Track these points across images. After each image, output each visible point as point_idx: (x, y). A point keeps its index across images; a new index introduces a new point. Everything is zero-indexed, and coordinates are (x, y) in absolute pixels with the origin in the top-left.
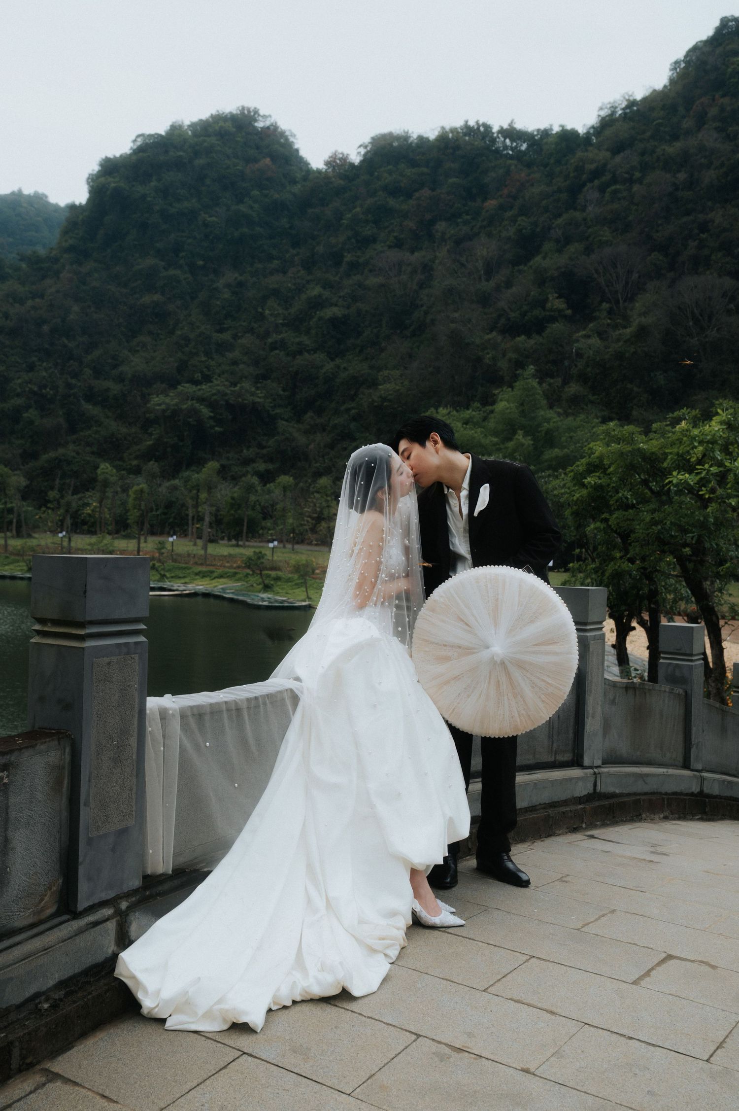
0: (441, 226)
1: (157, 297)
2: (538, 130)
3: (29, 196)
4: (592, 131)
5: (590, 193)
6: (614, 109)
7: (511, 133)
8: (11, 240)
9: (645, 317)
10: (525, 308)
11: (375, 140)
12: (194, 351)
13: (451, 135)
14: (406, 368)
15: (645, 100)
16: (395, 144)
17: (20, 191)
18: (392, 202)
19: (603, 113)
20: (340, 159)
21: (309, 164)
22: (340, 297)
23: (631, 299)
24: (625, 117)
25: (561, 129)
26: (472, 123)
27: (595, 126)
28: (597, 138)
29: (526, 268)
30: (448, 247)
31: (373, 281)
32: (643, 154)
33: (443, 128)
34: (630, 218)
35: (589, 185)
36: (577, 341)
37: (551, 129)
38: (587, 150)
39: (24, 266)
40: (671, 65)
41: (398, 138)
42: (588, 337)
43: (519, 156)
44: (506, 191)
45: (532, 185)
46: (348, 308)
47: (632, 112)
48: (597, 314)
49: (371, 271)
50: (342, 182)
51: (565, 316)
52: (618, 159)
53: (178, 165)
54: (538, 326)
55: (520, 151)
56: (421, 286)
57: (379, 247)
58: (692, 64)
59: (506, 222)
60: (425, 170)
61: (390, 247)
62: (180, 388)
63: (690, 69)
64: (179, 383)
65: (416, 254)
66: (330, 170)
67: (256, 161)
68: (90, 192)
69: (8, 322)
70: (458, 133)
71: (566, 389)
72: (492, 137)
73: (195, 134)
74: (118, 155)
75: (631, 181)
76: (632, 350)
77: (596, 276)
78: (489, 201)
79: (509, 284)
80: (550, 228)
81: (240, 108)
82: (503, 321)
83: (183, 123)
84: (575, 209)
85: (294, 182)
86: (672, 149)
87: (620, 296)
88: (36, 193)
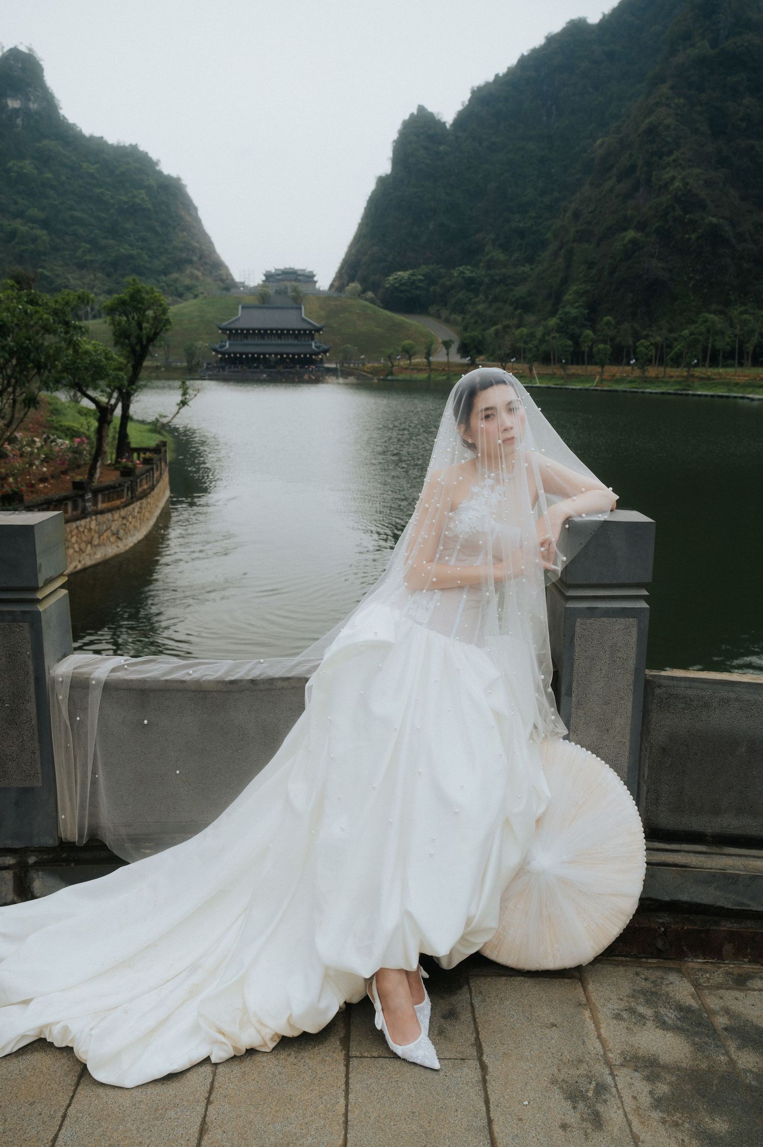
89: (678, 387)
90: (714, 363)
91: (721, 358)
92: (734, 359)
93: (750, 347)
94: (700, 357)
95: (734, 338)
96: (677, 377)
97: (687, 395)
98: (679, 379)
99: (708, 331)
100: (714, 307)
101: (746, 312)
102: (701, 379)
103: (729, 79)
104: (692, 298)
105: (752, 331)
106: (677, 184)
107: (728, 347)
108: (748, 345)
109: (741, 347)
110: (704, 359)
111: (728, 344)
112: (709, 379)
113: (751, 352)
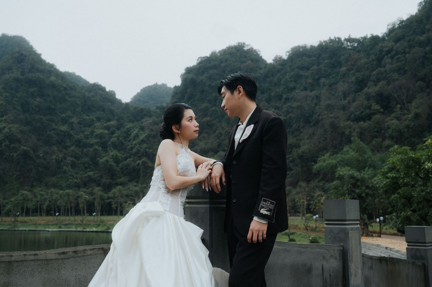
0: (323, 80)
1: (208, 118)
2: (361, 37)
3: (160, 85)
4: (385, 35)
5: (387, 60)
6: (394, 25)
7: (349, 40)
8: (153, 102)
9: (418, 109)
10: (362, 110)
11: (293, 49)
12: (224, 138)
13: (324, 44)
14: (312, 139)
15: (408, 20)
16: (301, 50)
17: (157, 84)
18: (301, 73)
19: (390, 27)
20: (279, 58)
21: (266, 61)
22: (282, 112)
23: (410, 102)
24: (399, 27)
25: (371, 36)
26: (332, 38)
27: (387, 33)
28: (388, 37)
29: (361, 94)
30: (326, 88)
31: (295, 105)
32: (409, 41)
33: (320, 41)
34: (406, 68)
35: (386, 57)
36: (387, 122)
37: (367, 36)
38: (384, 43)
39: (158, 111)
40: (418, 4)
41: (302, 47)
42: (392, 120)
43: (354, 48)
44: (349, 63)
45: (361, 59)
46: (286, 116)
47: (403, 25)
48: (395, 110)
49: (294, 101)
50: (280, 67)
51: (380, 112)
52: (398, 45)
53: (215, 67)
54: (369, 117)
55: (354, 47)
56: (316, 105)
57: (297, 91)
58: (428, 3)
59: (350, 76)
60: (314, 58)
61: (302, 90)
62: (219, 153)
63: (427, 4)
64: (218, 151)
65: (313, 92)
66: (275, 63)
67: (245, 62)
68: (182, 81)
69: (152, 132)
70: (327, 42)
71: (384, 143)
72: (342, 42)
73: (221, 55)
74: (192, 66)
75: (405, 53)
76: (413, 124)
77: (393, 94)
78: (343, 68)
79: (354, 101)
80: (370, 76)
81: (238, 43)
82: (353, 116)
83: (216, 51)
84: (381, 67)
85: (261, 69)
86: (423, 38)
87: (405, 101)
88: (163, 84)
89: (10, 227)
90: (27, 214)
91: (31, 212)
92: (37, 212)
93: (45, 207)
94: (20, 211)
95: (37, 203)
96: (9, 222)
97: (15, 230)
98: (10, 223)
99: (24, 199)
100: (26, 188)
101: (42, 190)
102: (22, 222)
103: (30, 89)
104: (15, 183)
105: (45, 199)
106: (6, 130)
107: (34, 207)
108: (44, 206)
109: (40, 207)
110: (22, 212)
111: (34, 205)
112: (26, 222)
113: (45, 210)
